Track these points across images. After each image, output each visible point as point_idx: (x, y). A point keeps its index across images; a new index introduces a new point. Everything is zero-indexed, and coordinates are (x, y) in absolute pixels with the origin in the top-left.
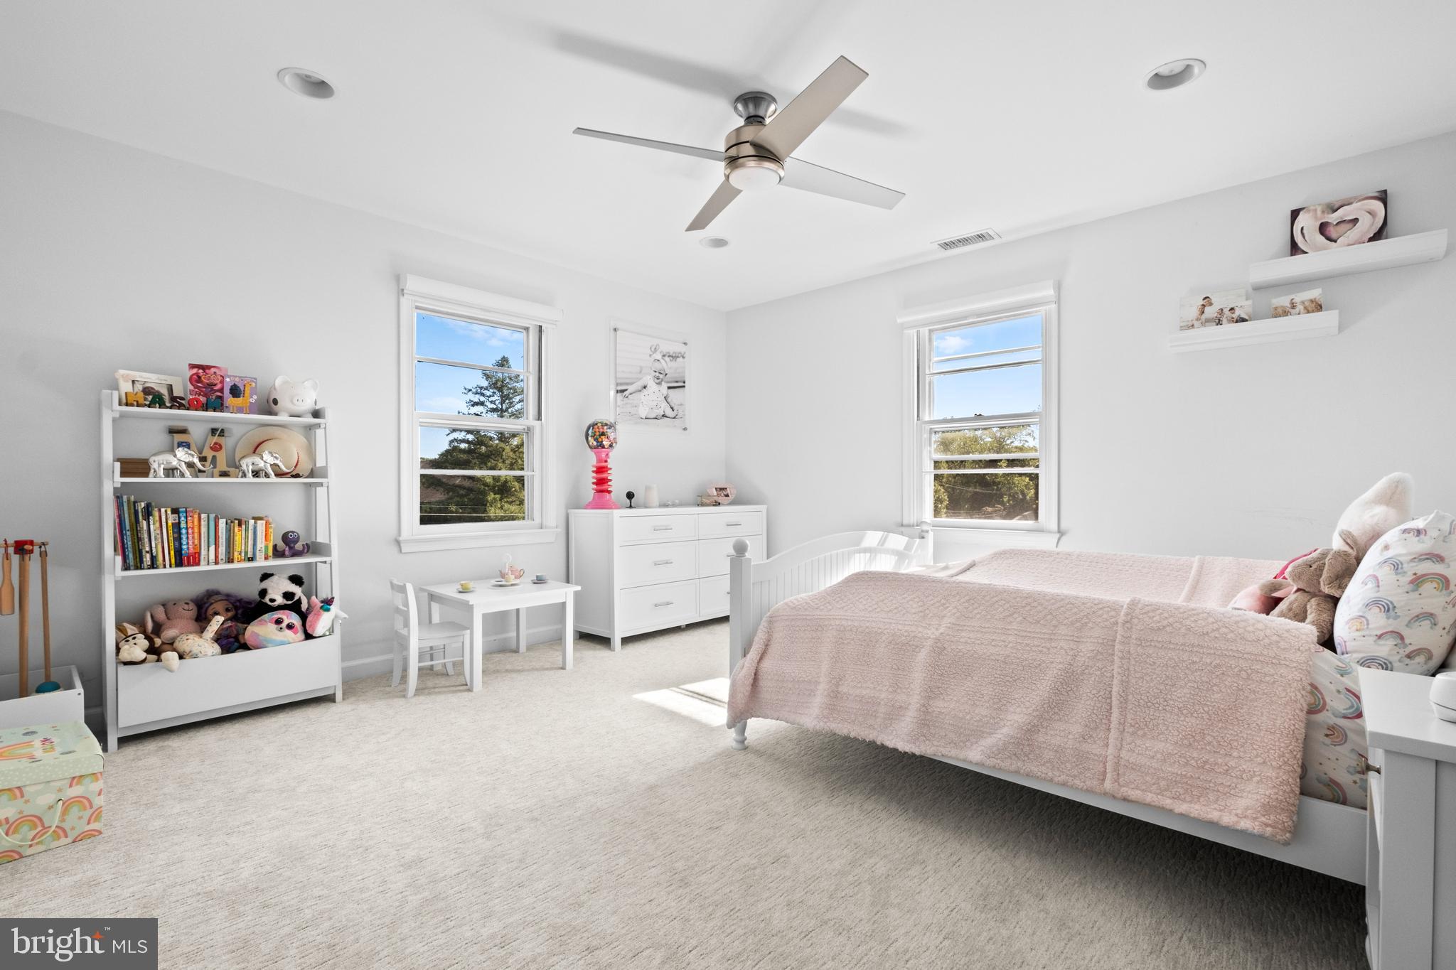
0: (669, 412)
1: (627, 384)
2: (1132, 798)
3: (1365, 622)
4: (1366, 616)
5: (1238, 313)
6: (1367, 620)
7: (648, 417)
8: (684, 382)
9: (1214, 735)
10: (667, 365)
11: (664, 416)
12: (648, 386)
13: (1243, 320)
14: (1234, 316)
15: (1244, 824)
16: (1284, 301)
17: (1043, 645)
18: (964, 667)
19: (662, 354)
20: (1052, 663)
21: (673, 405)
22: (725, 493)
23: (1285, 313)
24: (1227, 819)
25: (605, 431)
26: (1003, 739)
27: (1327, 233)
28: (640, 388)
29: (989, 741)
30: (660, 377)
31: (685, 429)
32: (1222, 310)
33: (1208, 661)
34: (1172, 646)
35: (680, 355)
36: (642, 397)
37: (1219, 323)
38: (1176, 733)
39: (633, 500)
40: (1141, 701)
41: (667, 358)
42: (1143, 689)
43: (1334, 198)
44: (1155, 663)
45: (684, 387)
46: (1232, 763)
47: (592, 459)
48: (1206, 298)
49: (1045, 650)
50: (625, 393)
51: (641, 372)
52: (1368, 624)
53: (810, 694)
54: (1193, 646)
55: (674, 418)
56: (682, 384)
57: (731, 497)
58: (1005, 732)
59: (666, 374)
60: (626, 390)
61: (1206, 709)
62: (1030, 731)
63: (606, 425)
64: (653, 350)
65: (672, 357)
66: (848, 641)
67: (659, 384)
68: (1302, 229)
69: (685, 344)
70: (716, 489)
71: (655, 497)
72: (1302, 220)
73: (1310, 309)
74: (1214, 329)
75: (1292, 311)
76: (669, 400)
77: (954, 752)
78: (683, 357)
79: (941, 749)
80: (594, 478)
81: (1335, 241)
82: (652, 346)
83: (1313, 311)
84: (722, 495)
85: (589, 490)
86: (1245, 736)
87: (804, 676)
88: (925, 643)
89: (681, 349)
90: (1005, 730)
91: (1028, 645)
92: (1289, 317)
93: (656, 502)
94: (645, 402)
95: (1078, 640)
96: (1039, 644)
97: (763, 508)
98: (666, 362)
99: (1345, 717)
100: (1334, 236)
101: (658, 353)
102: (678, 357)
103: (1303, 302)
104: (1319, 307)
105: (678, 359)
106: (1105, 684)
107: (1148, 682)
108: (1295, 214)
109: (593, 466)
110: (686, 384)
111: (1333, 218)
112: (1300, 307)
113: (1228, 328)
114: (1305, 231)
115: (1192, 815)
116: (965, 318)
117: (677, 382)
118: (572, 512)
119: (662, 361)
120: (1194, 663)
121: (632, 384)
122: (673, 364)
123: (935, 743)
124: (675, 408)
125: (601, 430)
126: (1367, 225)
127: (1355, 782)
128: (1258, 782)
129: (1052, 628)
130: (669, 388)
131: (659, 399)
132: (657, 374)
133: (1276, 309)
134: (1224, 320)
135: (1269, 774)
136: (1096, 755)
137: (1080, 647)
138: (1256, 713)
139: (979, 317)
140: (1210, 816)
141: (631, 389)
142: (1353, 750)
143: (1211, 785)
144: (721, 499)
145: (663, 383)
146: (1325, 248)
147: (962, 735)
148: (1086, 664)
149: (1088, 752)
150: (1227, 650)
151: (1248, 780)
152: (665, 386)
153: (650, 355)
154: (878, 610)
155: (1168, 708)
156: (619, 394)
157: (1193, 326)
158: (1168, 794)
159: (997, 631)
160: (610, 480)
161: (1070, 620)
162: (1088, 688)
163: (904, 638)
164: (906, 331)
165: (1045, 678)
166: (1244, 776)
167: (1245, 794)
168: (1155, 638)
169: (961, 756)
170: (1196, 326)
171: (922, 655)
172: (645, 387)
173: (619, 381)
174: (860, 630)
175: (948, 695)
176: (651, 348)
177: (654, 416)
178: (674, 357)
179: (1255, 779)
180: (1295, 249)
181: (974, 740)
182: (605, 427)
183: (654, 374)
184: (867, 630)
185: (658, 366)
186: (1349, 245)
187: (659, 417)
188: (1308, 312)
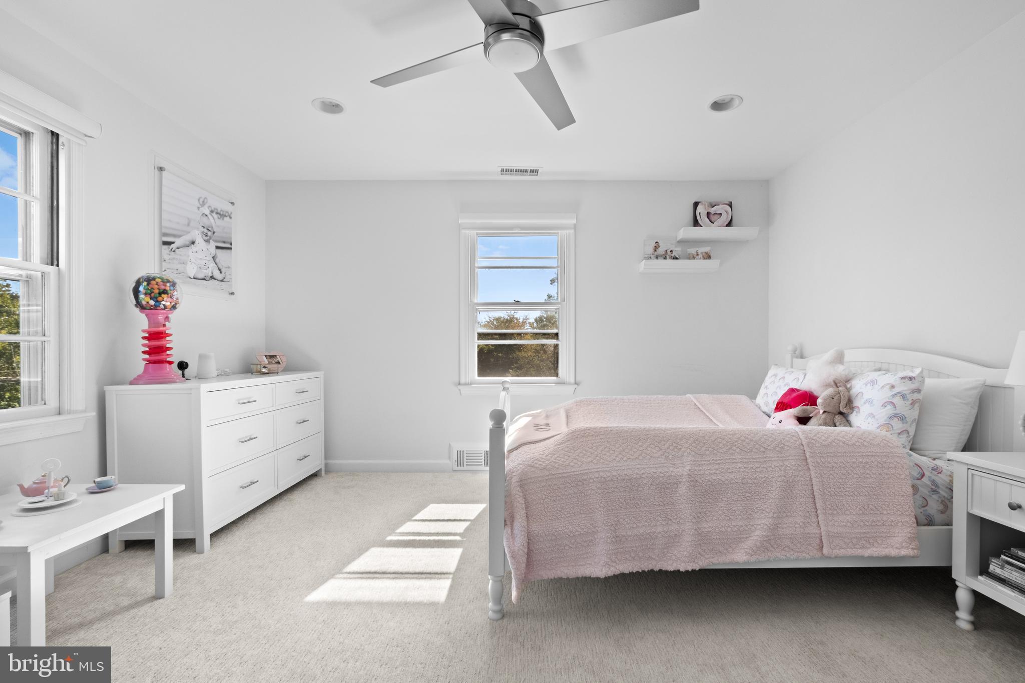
0: (217, 274)
1: (174, 236)
2: (841, 555)
3: (891, 427)
4: (891, 423)
5: (674, 254)
6: (892, 426)
7: (196, 277)
8: (231, 244)
9: (873, 503)
10: (213, 221)
11: (212, 277)
12: (196, 242)
13: (677, 258)
14: (672, 255)
15: (904, 552)
16: (692, 251)
17: (762, 466)
18: (714, 493)
19: (210, 209)
20: (772, 478)
21: (221, 267)
22: (276, 361)
23: (694, 258)
24: (893, 552)
25: (168, 288)
26: (759, 539)
27: (710, 218)
28: (188, 243)
29: (749, 543)
30: (209, 234)
31: (232, 294)
32: (667, 251)
33: (861, 460)
34: (840, 454)
35: (227, 214)
36: (190, 253)
37: (665, 258)
38: (855, 507)
39: (186, 371)
40: (831, 492)
41: (214, 214)
42: (831, 484)
43: (713, 200)
44: (833, 466)
45: (230, 249)
46: (885, 518)
47: (142, 322)
48: (657, 242)
49: (765, 470)
50: (172, 246)
51: (188, 225)
52: (892, 428)
53: (588, 545)
54: (850, 453)
55: (222, 281)
56: (228, 245)
57: (282, 365)
58: (758, 534)
59: (214, 232)
60: (173, 243)
61: (866, 489)
62: (774, 528)
63: (168, 281)
64: (201, 203)
65: (220, 214)
66: (612, 489)
67: (207, 241)
68: (700, 213)
69: (233, 204)
70: (266, 356)
71: (212, 368)
72: (700, 209)
73: (705, 257)
74: (661, 261)
75: (697, 257)
76: (217, 260)
77: (721, 560)
78: (231, 218)
79: (711, 560)
80: (144, 345)
81: (713, 223)
82: (200, 198)
83: (706, 259)
84: (273, 362)
85: (138, 361)
86: (888, 501)
87: (580, 530)
88: (681, 480)
89: (228, 208)
90: (758, 533)
91: (752, 468)
92: (695, 260)
93: (214, 374)
94: (193, 260)
95: (781, 459)
96: (759, 466)
97: (320, 374)
98: (213, 217)
99: (918, 479)
100: (713, 220)
101: (206, 206)
102: (225, 216)
103: (702, 253)
104: (709, 257)
105: (225, 218)
106: (807, 485)
107: (832, 479)
108: (696, 204)
109: (144, 331)
110: (233, 247)
111: (712, 210)
112: (701, 255)
113: (669, 262)
114: (701, 214)
115: (874, 555)
116: (512, 228)
117: (224, 242)
118: (108, 389)
119: (209, 216)
120: (854, 462)
121: (179, 236)
122: (220, 222)
123: (707, 556)
124: (223, 270)
125: (163, 287)
126: (725, 219)
127: (921, 512)
128: (901, 526)
129: (762, 454)
130: (217, 247)
131: (207, 258)
132: (206, 231)
133: (689, 254)
134: (668, 257)
135: (906, 520)
136: (813, 534)
137: (786, 464)
138: (891, 486)
139: (521, 230)
140: (884, 553)
141: (178, 242)
142: (921, 496)
143: (878, 534)
144: (274, 367)
145: (211, 241)
146: (710, 226)
147: (726, 545)
148: (794, 474)
149: (809, 533)
150: (867, 452)
151: (895, 525)
152: (213, 245)
153: (199, 208)
154: (625, 459)
155: (847, 493)
156: (166, 247)
157: (651, 257)
158: (858, 546)
159: (727, 461)
160: (170, 349)
161: (772, 446)
162: (799, 490)
163: (661, 479)
164: (463, 231)
165: (772, 489)
166: (893, 524)
167: (896, 535)
168: (829, 451)
169: (727, 561)
170: (652, 258)
171: (683, 489)
172: (193, 243)
173: (164, 231)
174: (619, 478)
175: (708, 516)
176: (199, 200)
177: (202, 276)
178: (222, 215)
179: (900, 524)
180: (696, 223)
181: (735, 546)
182: (168, 284)
183: (202, 229)
184: (627, 477)
185: (205, 221)
186: (719, 226)
187: (207, 278)
188: (704, 259)
